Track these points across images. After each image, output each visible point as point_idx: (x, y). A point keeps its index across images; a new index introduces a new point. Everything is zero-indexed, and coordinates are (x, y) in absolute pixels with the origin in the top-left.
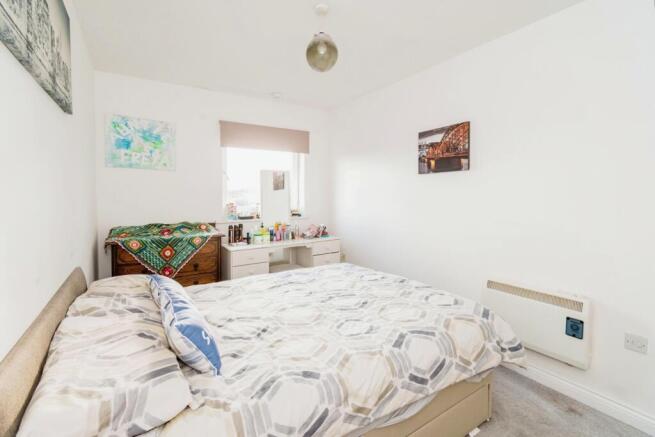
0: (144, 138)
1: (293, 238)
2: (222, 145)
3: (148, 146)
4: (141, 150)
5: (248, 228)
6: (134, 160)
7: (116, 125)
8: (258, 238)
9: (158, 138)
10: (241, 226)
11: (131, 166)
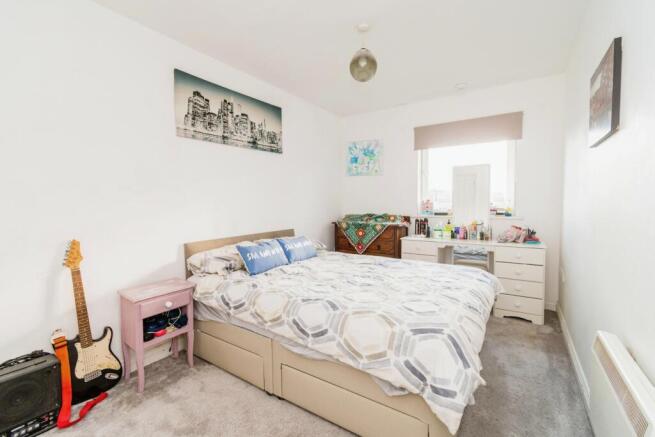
0: (365, 154)
1: (482, 239)
2: (416, 148)
3: (367, 159)
4: (363, 163)
5: (434, 223)
6: (360, 170)
7: (350, 149)
8: (437, 233)
9: (372, 153)
10: (426, 220)
11: (358, 174)
